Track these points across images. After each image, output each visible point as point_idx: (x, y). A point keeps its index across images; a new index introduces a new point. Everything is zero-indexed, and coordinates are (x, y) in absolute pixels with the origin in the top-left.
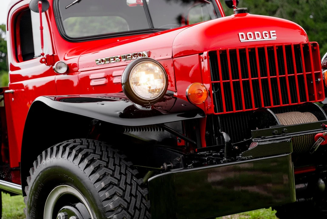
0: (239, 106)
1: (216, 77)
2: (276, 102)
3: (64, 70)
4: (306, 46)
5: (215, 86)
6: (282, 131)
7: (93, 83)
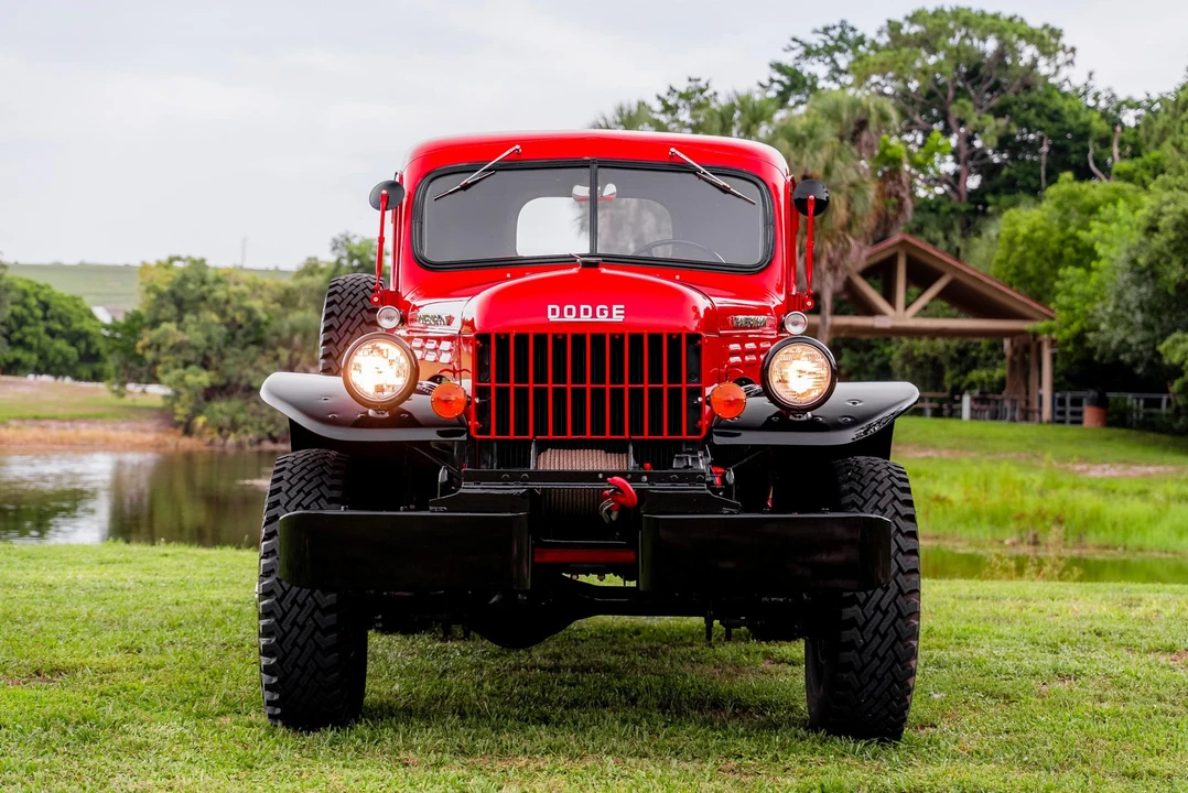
0: (521, 430)
3: (395, 322)
6: (524, 477)
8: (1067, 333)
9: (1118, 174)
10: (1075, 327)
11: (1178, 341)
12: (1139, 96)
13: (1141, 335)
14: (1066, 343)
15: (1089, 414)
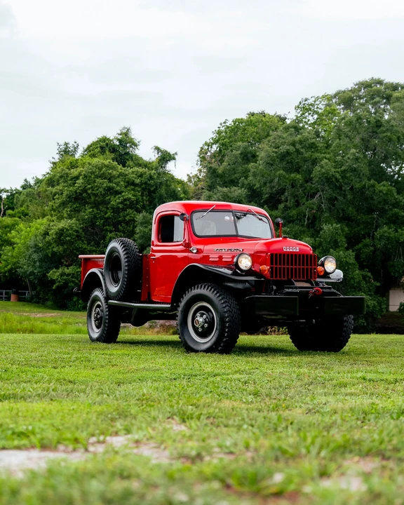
0: (280, 277)
1: (272, 263)
2: (296, 277)
3: (195, 251)
4: (311, 256)
5: (271, 268)
6: (296, 288)
7: (210, 260)
8: (6, 269)
9: (9, 215)
10: (9, 267)
11: (55, 272)
12: (8, 188)
13: (38, 269)
14: (6, 272)
15: (13, 297)
